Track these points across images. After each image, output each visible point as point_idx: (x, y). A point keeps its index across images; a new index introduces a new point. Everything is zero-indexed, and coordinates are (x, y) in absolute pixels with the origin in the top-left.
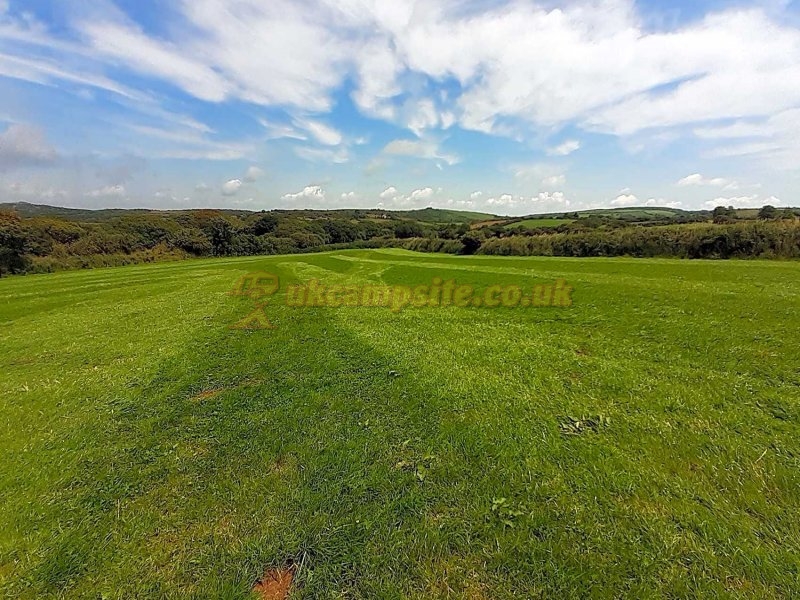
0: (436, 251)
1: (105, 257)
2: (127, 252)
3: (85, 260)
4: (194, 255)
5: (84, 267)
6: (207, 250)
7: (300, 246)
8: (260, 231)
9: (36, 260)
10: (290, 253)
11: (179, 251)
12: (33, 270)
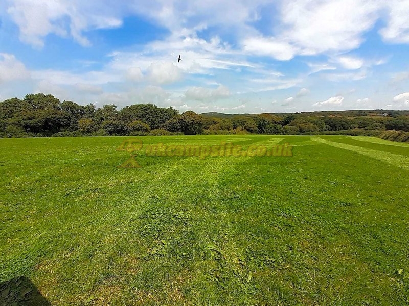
0: (403, 141)
1: (222, 131)
2: (229, 130)
3: (216, 132)
4: (250, 133)
5: (216, 134)
6: (255, 130)
7: (301, 131)
8: (286, 123)
9: (205, 131)
10: (294, 134)
11: (245, 130)
12: (203, 134)
